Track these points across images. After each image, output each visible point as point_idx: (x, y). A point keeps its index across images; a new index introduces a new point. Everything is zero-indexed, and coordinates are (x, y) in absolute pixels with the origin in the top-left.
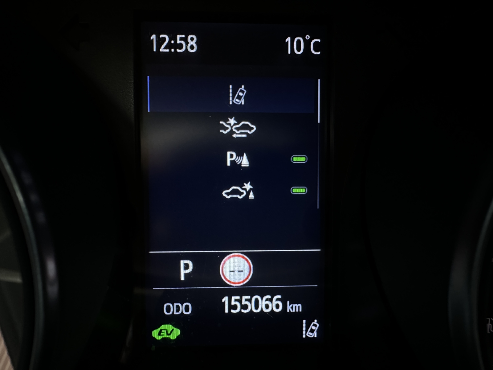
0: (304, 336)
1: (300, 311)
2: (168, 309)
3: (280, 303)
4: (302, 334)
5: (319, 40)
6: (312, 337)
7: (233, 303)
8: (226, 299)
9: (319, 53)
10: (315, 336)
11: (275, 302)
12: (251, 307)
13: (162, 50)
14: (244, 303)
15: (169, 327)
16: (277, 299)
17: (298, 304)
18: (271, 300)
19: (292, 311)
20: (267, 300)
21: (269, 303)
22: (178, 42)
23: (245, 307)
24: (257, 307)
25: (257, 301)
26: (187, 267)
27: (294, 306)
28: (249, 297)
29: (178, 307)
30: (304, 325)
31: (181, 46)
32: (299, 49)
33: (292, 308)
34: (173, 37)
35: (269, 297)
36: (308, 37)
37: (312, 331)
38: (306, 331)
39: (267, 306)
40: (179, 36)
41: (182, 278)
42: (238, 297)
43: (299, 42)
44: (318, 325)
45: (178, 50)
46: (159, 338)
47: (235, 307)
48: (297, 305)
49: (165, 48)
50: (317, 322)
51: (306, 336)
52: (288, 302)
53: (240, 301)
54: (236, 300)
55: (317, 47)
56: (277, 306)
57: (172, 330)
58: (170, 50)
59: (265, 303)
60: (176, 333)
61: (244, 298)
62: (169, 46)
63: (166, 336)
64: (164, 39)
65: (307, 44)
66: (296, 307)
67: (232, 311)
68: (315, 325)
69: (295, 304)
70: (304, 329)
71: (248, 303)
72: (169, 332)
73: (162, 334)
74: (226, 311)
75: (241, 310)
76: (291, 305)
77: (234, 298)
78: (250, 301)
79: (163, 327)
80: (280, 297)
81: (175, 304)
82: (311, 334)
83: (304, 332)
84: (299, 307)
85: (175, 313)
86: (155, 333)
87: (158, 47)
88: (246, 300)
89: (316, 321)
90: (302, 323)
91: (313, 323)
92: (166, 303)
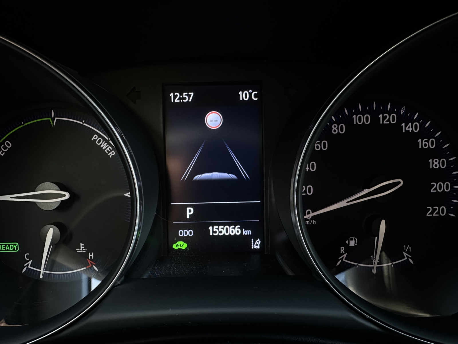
0: (252, 248)
1: (250, 234)
2: (181, 233)
3: (239, 230)
4: (251, 247)
5: (256, 92)
6: (257, 248)
7: (215, 230)
8: (210, 228)
9: (257, 99)
10: (259, 248)
11: (236, 229)
12: (224, 232)
13: (176, 101)
14: (220, 230)
15: (181, 243)
16: (238, 228)
17: (249, 230)
18: (234, 228)
19: (245, 234)
20: (233, 228)
21: (233, 230)
22: (184, 96)
23: (221, 232)
24: (227, 232)
25: (227, 229)
26: (190, 211)
27: (247, 231)
28: (223, 227)
29: (186, 232)
30: (252, 242)
31: (185, 99)
32: (246, 97)
33: (246, 232)
34: (181, 94)
35: (233, 227)
36: (250, 91)
37: (257, 245)
38: (254, 245)
39: (232, 232)
40: (184, 94)
41: (188, 217)
42: (217, 227)
43: (246, 94)
44: (260, 242)
45: (184, 101)
46: (176, 248)
47: (215, 232)
48: (248, 231)
49: (178, 100)
50: (260, 240)
51: (254, 248)
52: (244, 229)
53: (218, 229)
54: (216, 228)
55: (255, 96)
56: (238, 232)
57: (183, 244)
58: (180, 101)
59: (231, 230)
60: (185, 246)
61: (220, 227)
62: (179, 99)
63: (180, 247)
64: (177, 95)
65: (250, 94)
66: (248, 232)
67: (214, 234)
68: (258, 242)
69: (247, 230)
70: (252, 244)
71: (222, 230)
72: (181, 245)
73: (178, 246)
74: (211, 234)
75: (219, 234)
76: (245, 231)
77: (215, 227)
78: (223, 229)
79: (179, 243)
80: (239, 226)
81: (184, 231)
82: (256, 246)
83: (252, 246)
84: (249, 232)
85: (185, 235)
86: (174, 246)
87: (174, 100)
88: (222, 228)
89: (259, 239)
90: (251, 241)
91: (257, 241)
92: (180, 230)
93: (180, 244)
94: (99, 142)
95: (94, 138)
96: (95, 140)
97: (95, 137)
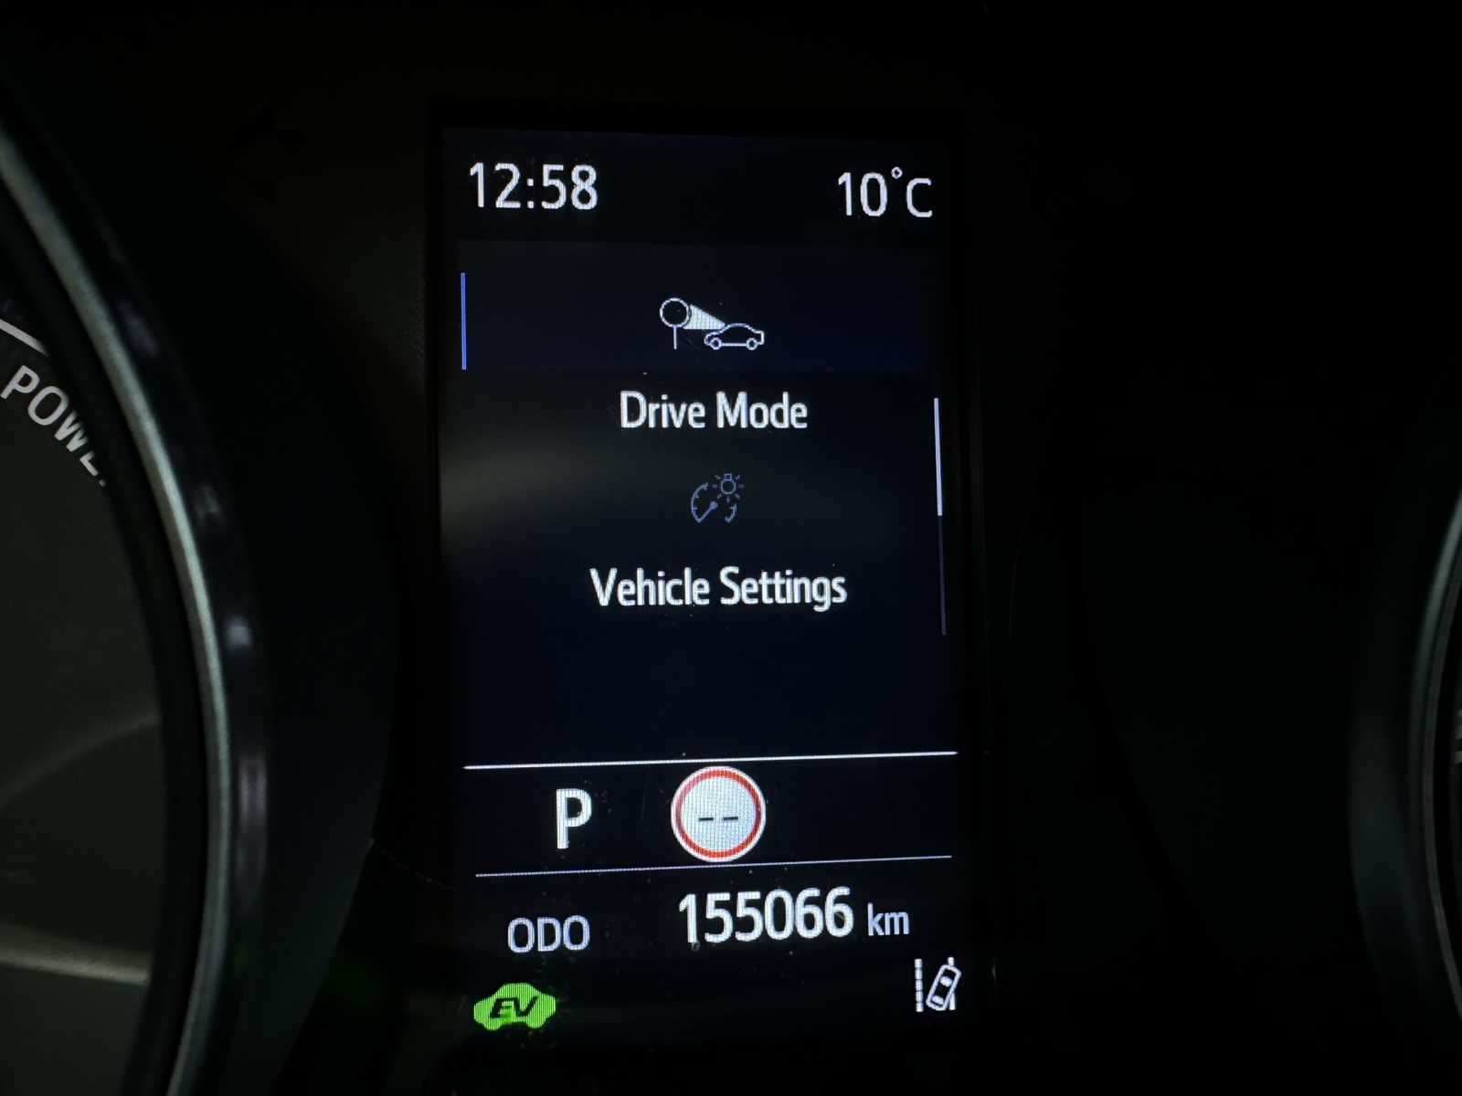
0: (919, 1008)
1: (906, 931)
2: (521, 937)
3: (847, 911)
4: (914, 1002)
5: (927, 181)
6: (943, 1009)
7: (712, 913)
8: (689, 902)
9: (929, 214)
10: (952, 1007)
11: (831, 908)
12: (763, 923)
13: (500, 203)
14: (742, 911)
16: (839, 900)
17: (897, 911)
18: (820, 902)
19: (880, 933)
20: (809, 901)
21: (815, 910)
22: (547, 182)
23: (746, 924)
24: (780, 926)
25: (779, 904)
26: (574, 807)
27: (888, 917)
28: (756, 895)
29: (549, 931)
30: (919, 975)
31: (552, 194)
32: (874, 204)
33: (882, 923)
34: (531, 169)
35: (815, 892)
36: (897, 173)
37: (942, 991)
38: (926, 992)
39: (810, 922)
40: (547, 169)
41: (562, 843)
42: (726, 897)
43: (873, 185)
44: (958, 974)
45: (545, 205)
47: (717, 926)
48: (896, 916)
49: (510, 198)
50: (956, 965)
51: (925, 1006)
52: (870, 907)
53: (731, 906)
54: (719, 905)
55: (922, 198)
56: (839, 921)
58: (524, 204)
59: (802, 910)
60: (544, 1009)
61: (743, 897)
62: (520, 194)
63: (513, 1018)
64: (508, 174)
65: (897, 189)
66: (892, 920)
67: (710, 938)
68: (950, 974)
69: (890, 911)
70: (919, 985)
71: (753, 912)
72: (523, 1007)
73: (502, 1012)
74: (692, 937)
75: (733, 934)
76: (879, 916)
77: (712, 898)
78: (759, 905)
79: (505, 991)
80: (844, 891)
81: (541, 922)
82: (938, 1000)
83: (919, 996)
84: (901, 920)
85: (542, 948)
87: (492, 195)
88: (749, 904)
89: (951, 960)
90: (914, 969)
91: (943, 968)
92: (514, 918)
93: (516, 1002)
94: (45, 410)
95: (14, 385)
96: (21, 400)
97: (26, 381)
